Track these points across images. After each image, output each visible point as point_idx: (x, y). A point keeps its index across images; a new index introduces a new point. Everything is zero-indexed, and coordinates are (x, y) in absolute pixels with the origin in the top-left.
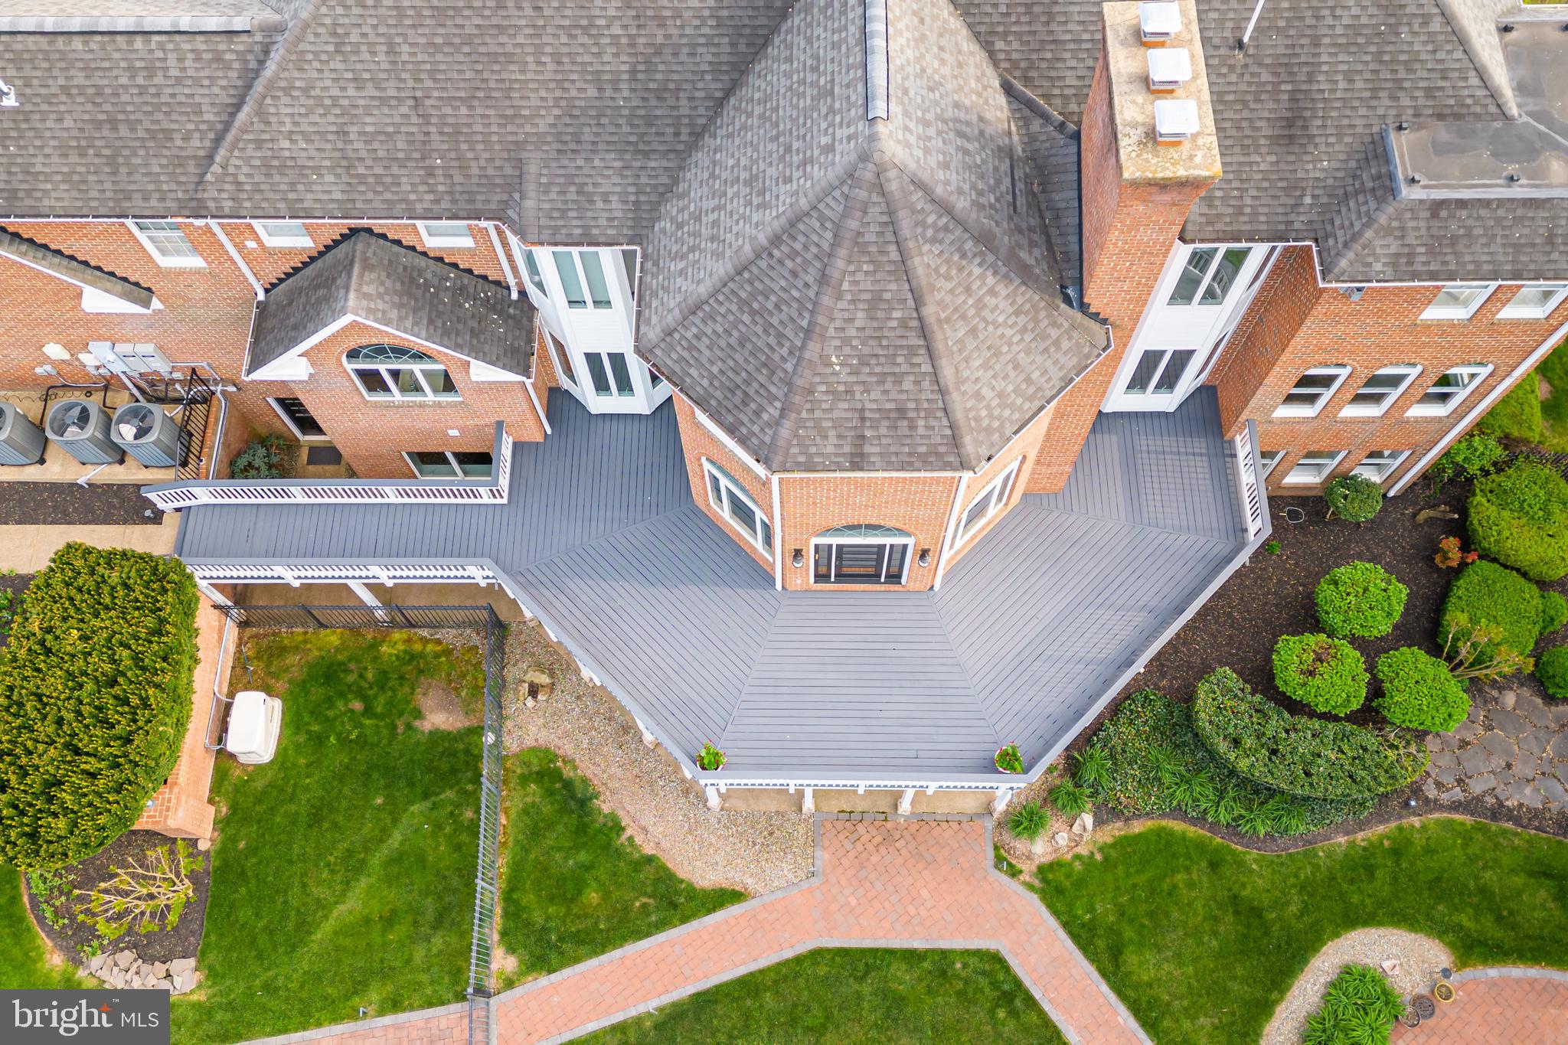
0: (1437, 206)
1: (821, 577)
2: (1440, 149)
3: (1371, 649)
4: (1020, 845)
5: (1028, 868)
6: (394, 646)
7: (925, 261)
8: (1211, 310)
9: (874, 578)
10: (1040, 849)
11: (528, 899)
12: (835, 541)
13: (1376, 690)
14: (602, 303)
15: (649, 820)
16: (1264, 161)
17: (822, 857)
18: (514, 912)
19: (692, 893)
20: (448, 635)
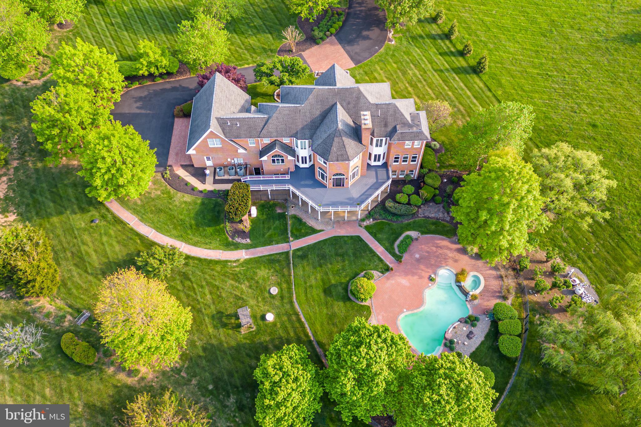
0: (402, 133)
1: (333, 186)
2: (402, 127)
3: (409, 195)
4: (362, 223)
5: (363, 226)
6: (272, 202)
7: (344, 138)
8: (381, 148)
9: (340, 186)
10: (365, 223)
11: (294, 231)
12: (335, 177)
13: (409, 200)
14: (305, 149)
15: (310, 222)
16: (383, 129)
17: (335, 226)
18: (292, 233)
19: (317, 230)
20: (279, 201)
